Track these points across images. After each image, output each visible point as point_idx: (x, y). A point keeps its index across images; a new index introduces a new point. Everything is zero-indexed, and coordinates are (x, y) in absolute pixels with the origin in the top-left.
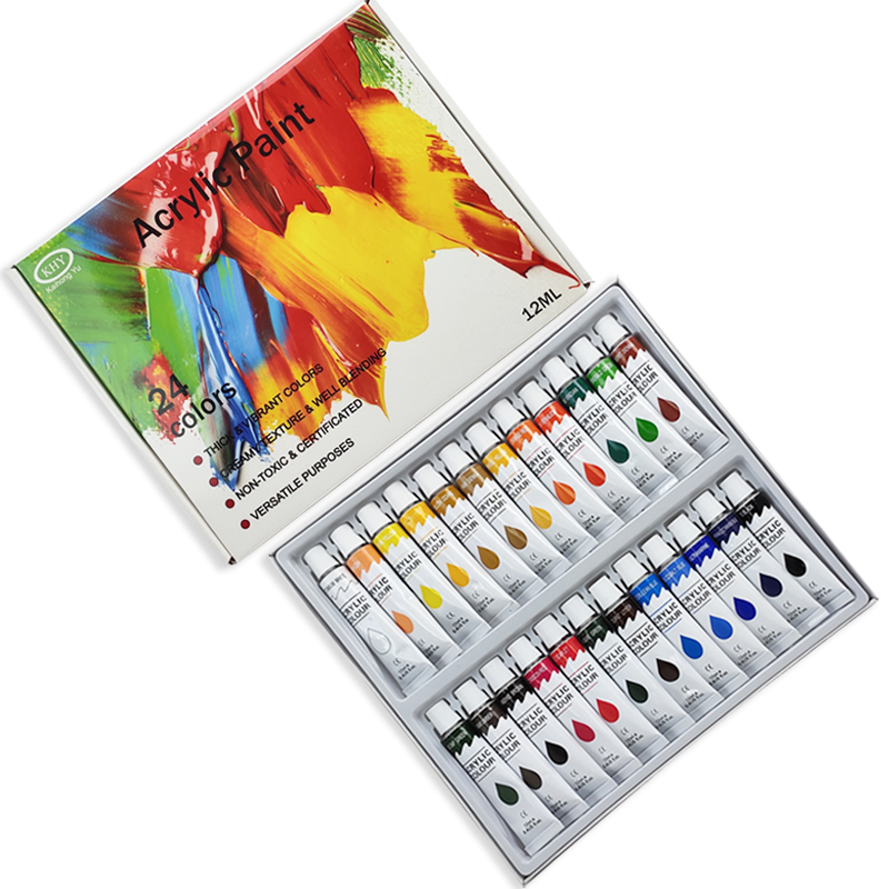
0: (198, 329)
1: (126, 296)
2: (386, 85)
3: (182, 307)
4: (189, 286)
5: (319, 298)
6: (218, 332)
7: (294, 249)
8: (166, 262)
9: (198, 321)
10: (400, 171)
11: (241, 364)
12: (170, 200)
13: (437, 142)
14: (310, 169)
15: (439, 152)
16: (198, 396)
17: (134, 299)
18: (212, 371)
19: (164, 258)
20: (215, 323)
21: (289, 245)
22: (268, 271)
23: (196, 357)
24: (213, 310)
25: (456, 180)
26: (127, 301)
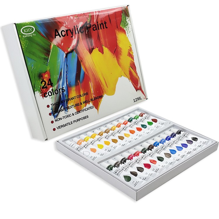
0: (61, 69)
1: (45, 50)
3: (59, 60)
4: (63, 55)
5: (93, 75)
6: (66, 72)
7: (92, 59)
8: (59, 46)
9: (62, 66)
10: (121, 52)
11: (69, 84)
12: (67, 29)
13: (130, 49)
14: (102, 40)
15: (130, 52)
16: (55, 88)
17: (47, 52)
18: (61, 82)
19: (59, 44)
20: (66, 69)
21: (91, 57)
22: (84, 62)
23: (58, 76)
24: (67, 65)
25: (131, 61)
26: (45, 51)
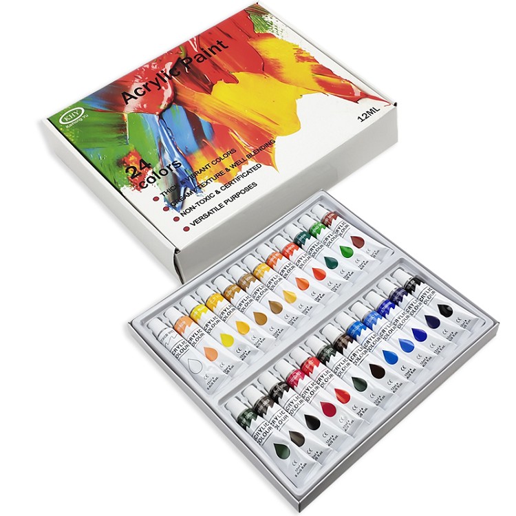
0: (159, 137)
1: (115, 126)
2: (268, 32)
3: (149, 128)
4: (154, 119)
5: (232, 119)
6: (171, 138)
7: (217, 99)
8: (139, 111)
9: (159, 134)
10: (279, 63)
11: (185, 152)
12: (144, 83)
13: (300, 51)
14: (226, 66)
15: (301, 55)
16: (157, 168)
17: (121, 127)
18: (166, 156)
19: (139, 108)
20: (169, 134)
21: (214, 98)
22: (201, 110)
23: (157, 150)
24: (167, 129)
25: (312, 65)
26: (114, 128)
